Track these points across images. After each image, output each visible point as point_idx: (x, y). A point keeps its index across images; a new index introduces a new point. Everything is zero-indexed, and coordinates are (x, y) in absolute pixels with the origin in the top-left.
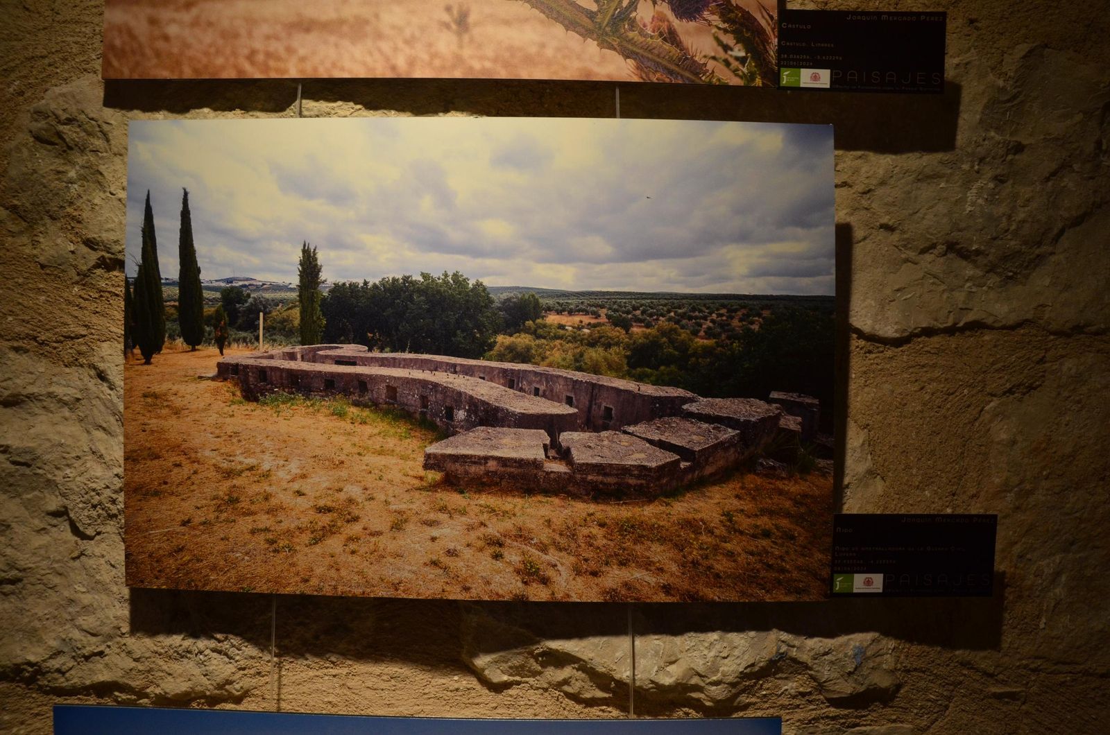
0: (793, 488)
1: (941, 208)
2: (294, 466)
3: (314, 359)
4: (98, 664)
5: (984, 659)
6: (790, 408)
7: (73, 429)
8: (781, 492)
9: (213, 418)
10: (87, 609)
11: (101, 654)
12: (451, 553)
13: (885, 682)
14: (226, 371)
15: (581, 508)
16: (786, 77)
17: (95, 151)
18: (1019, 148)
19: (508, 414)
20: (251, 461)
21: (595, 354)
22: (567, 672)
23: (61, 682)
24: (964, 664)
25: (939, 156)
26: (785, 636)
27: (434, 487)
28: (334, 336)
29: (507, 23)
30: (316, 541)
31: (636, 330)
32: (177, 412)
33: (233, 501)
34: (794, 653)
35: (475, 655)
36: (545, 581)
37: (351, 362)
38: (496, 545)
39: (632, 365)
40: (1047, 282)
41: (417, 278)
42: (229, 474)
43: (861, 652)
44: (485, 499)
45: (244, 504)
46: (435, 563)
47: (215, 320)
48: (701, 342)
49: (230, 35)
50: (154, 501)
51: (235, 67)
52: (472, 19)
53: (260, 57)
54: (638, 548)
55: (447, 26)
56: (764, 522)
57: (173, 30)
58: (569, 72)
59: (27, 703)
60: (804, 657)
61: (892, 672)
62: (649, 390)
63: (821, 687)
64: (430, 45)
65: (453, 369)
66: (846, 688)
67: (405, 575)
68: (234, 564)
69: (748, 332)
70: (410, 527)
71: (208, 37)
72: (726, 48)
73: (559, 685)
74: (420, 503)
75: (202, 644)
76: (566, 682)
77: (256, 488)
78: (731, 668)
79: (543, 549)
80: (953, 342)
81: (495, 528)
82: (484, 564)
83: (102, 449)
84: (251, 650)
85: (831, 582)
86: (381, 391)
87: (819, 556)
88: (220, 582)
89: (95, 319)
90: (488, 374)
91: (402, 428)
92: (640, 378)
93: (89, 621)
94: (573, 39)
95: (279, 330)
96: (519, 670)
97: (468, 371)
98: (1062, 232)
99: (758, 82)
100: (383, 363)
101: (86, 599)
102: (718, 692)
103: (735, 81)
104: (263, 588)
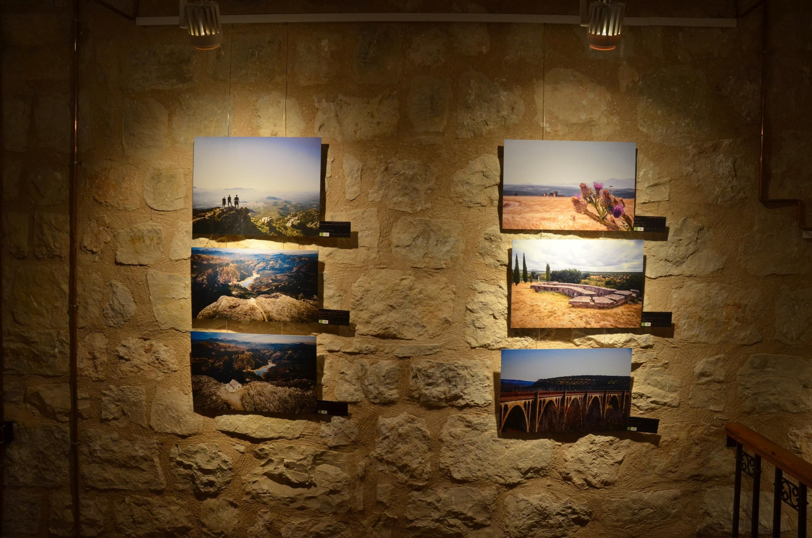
0: (635, 307)
1: (664, 252)
2: (545, 304)
3: (549, 284)
4: (500, 344)
5: (670, 340)
6: (634, 292)
7: (494, 298)
8: (632, 308)
9: (529, 296)
10: (498, 333)
11: (501, 342)
12: (573, 319)
13: (651, 344)
14: (532, 287)
15: (597, 311)
16: (635, 229)
17: (499, 242)
18: (681, 240)
19: (584, 294)
20: (537, 303)
21: (599, 283)
22: (592, 342)
23: (493, 348)
24: (666, 341)
25: (664, 242)
26: (632, 334)
27: (570, 307)
28: (552, 280)
29: (583, 219)
30: (548, 318)
31: (607, 279)
32: (522, 295)
33: (533, 311)
34: (634, 338)
35: (574, 339)
36: (590, 324)
37: (556, 285)
38: (581, 318)
39: (606, 285)
40: (685, 266)
41: (568, 270)
42: (532, 306)
43: (647, 338)
44: (579, 309)
45: (535, 311)
46: (570, 321)
47: (530, 277)
48: (618, 281)
49: (529, 220)
50: (517, 311)
51: (530, 227)
52: (576, 218)
53: (535, 225)
54: (606, 318)
55: (571, 219)
56: (629, 313)
57: (517, 219)
58: (594, 229)
59: (486, 352)
60: (636, 339)
61: (653, 342)
62: (609, 289)
63: (639, 345)
64: (568, 223)
65: (574, 286)
66: (644, 345)
67: (565, 324)
68: (532, 323)
69: (627, 279)
70: (566, 315)
71: (524, 221)
72: (624, 224)
73: (589, 345)
74: (567, 310)
75: (522, 339)
76: (591, 344)
77: (537, 308)
78: (622, 340)
79: (590, 318)
80: (666, 278)
81: (581, 315)
82: (579, 321)
83: (501, 302)
84: (531, 340)
85: (641, 324)
86: (561, 290)
87: (639, 319)
88: (530, 326)
89: (499, 276)
90: (580, 287)
91: (565, 297)
92: (607, 287)
93: (498, 336)
94: (595, 222)
95: (542, 279)
96: (582, 342)
97: (577, 286)
98: (689, 256)
99: (630, 230)
100: (562, 285)
101: (498, 331)
102: (620, 345)
103: (626, 230)
104: (538, 327)
